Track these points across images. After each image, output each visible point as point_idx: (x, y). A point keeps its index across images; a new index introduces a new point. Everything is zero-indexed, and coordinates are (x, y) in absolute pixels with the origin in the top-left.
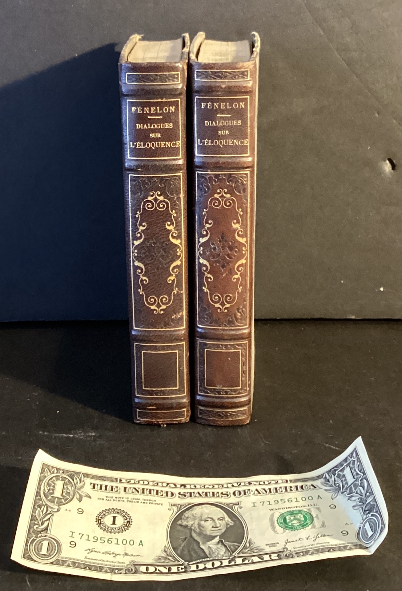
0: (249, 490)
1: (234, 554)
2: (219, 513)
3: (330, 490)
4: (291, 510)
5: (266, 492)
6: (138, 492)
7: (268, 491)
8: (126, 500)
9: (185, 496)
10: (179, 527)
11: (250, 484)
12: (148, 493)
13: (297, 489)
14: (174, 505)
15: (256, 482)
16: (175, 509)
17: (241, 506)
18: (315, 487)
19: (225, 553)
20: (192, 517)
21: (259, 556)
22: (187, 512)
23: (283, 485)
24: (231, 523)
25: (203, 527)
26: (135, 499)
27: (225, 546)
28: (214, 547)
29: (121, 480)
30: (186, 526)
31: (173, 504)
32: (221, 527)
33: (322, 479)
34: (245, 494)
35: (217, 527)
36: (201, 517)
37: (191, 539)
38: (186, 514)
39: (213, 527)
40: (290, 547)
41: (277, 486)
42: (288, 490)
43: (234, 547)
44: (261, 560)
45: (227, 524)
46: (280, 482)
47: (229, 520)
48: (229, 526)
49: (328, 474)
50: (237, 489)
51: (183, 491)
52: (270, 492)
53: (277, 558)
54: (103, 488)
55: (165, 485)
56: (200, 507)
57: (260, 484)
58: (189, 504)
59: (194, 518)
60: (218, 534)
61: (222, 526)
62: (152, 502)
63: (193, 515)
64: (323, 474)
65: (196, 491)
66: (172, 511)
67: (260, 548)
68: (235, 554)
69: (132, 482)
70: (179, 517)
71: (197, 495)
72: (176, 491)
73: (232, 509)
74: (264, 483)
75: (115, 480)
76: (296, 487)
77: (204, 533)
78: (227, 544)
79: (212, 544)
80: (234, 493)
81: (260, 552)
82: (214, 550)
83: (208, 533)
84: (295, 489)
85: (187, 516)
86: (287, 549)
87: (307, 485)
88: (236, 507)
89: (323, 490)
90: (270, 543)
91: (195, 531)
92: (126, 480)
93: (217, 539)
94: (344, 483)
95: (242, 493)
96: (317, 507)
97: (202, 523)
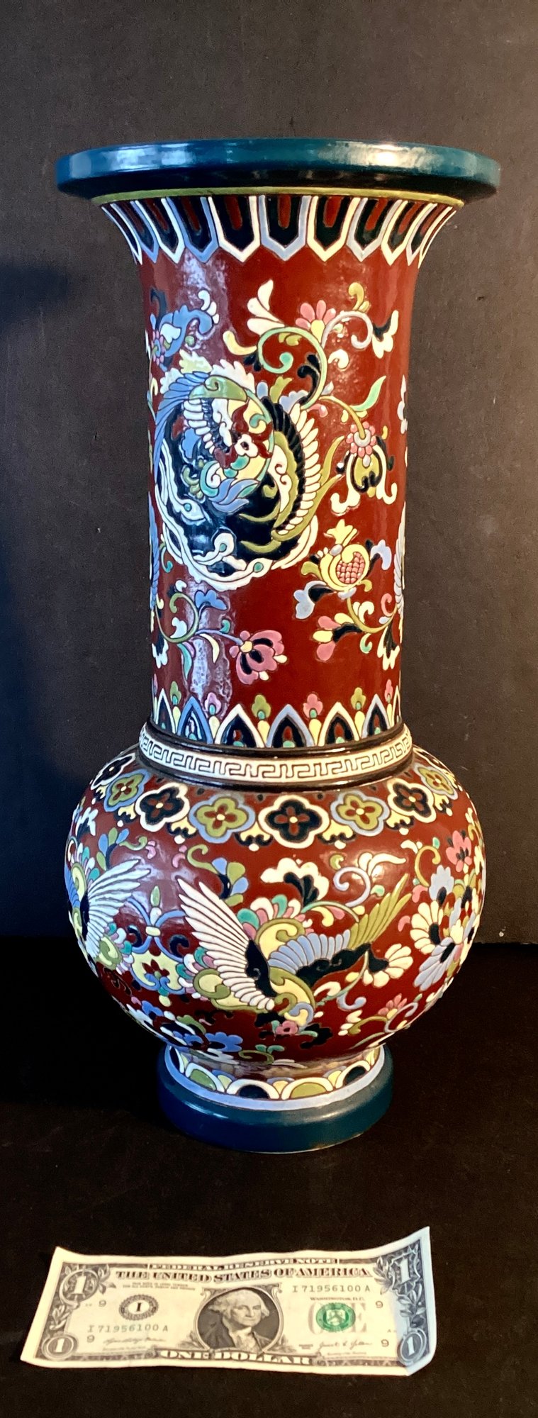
0: (292, 1269)
1: (263, 1350)
2: (255, 1299)
3: (380, 1281)
5: (311, 1273)
6: (169, 1278)
7: (313, 1272)
9: (221, 1279)
10: (210, 1313)
11: (295, 1261)
12: (180, 1278)
13: (345, 1273)
14: (208, 1290)
15: (302, 1259)
17: (281, 1289)
18: (365, 1273)
19: (255, 1346)
20: (226, 1304)
21: (291, 1358)
22: (220, 1298)
23: (331, 1266)
24: (267, 1313)
25: (235, 1314)
26: (165, 1285)
27: (256, 1339)
28: (244, 1338)
30: (218, 1312)
33: (375, 1264)
34: (287, 1273)
35: (250, 1316)
36: (236, 1304)
37: (221, 1325)
38: (220, 1300)
39: (247, 1316)
40: (324, 1351)
41: (325, 1266)
42: (336, 1273)
43: (265, 1341)
44: (291, 1362)
45: (262, 1314)
46: (328, 1261)
47: (265, 1308)
48: (263, 1317)
49: (383, 1259)
50: (279, 1267)
51: (220, 1273)
52: (316, 1274)
53: (308, 1363)
54: (131, 1276)
55: (200, 1268)
56: (236, 1293)
57: (305, 1262)
58: (224, 1290)
59: (228, 1304)
60: (251, 1324)
61: (256, 1317)
62: (184, 1287)
63: (227, 1301)
64: (378, 1257)
65: (234, 1272)
66: (204, 1296)
67: (293, 1347)
68: (265, 1350)
69: (164, 1267)
70: (212, 1302)
71: (235, 1277)
73: (270, 1292)
74: (311, 1261)
76: (345, 1270)
77: (236, 1320)
78: (258, 1337)
79: (243, 1334)
80: (276, 1272)
81: (292, 1352)
82: (243, 1340)
83: (240, 1321)
84: (343, 1273)
85: (220, 1302)
86: (320, 1353)
87: (357, 1269)
88: (275, 1290)
89: (372, 1279)
91: (226, 1317)
93: (248, 1330)
94: (398, 1277)
95: (285, 1272)
96: (362, 1302)
97: (236, 1310)
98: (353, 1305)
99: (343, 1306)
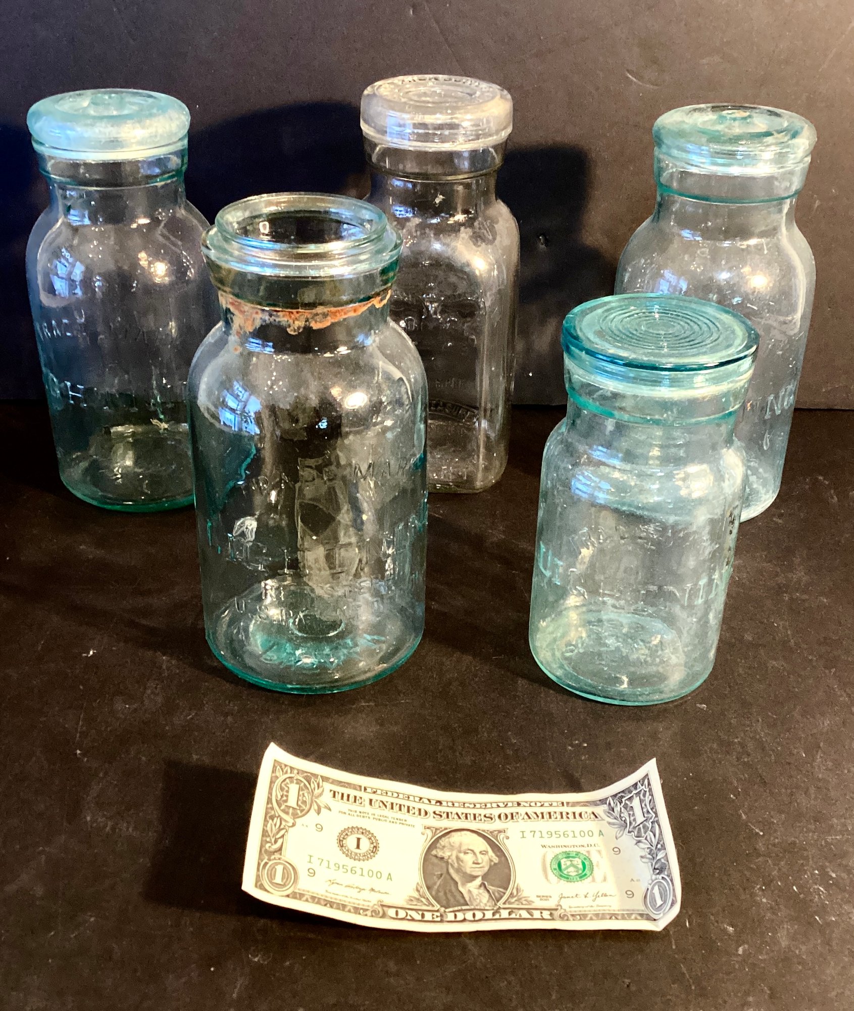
0: (517, 813)
1: (498, 904)
2: (481, 845)
3: (614, 824)
4: (567, 849)
5: (538, 816)
6: (386, 806)
7: (540, 816)
8: (372, 817)
9: (441, 816)
10: (435, 861)
11: (519, 804)
12: (398, 809)
13: (575, 817)
14: (428, 828)
15: (526, 802)
16: (429, 832)
17: (508, 835)
18: (596, 817)
19: (488, 901)
20: (449, 847)
21: (529, 911)
22: (443, 839)
23: (559, 809)
24: (496, 860)
25: (462, 862)
26: (383, 816)
27: (488, 891)
28: (475, 892)
29: (365, 789)
30: (442, 858)
31: (427, 826)
32: (484, 864)
33: (605, 806)
34: (512, 818)
35: (478, 864)
36: (460, 847)
37: (448, 876)
38: (443, 842)
39: (474, 863)
40: (565, 904)
41: (552, 810)
42: (565, 817)
43: (499, 894)
44: (530, 917)
45: (491, 861)
46: (555, 804)
47: (493, 855)
48: (492, 863)
49: (613, 800)
50: (503, 811)
51: (438, 809)
52: (543, 817)
53: (549, 917)
54: (345, 797)
55: (417, 799)
56: (459, 833)
57: (530, 806)
59: (452, 847)
60: (480, 873)
61: (484, 862)
62: (403, 823)
63: (450, 844)
64: (607, 798)
66: (426, 836)
67: (529, 899)
68: (500, 904)
69: (379, 792)
70: (433, 845)
71: (456, 817)
72: (431, 809)
74: (536, 804)
75: (359, 788)
76: (574, 813)
77: (463, 869)
78: (490, 888)
79: (473, 887)
80: (499, 817)
81: (530, 904)
82: (474, 895)
83: (468, 871)
84: (573, 817)
85: (443, 843)
86: (561, 906)
87: (586, 812)
88: (502, 836)
89: (605, 823)
90: (541, 895)
91: (453, 867)
92: (372, 788)
93: (479, 881)
94: (632, 818)
95: (509, 817)
96: (597, 848)
97: (462, 855)
98: (588, 852)
99: (578, 854)
